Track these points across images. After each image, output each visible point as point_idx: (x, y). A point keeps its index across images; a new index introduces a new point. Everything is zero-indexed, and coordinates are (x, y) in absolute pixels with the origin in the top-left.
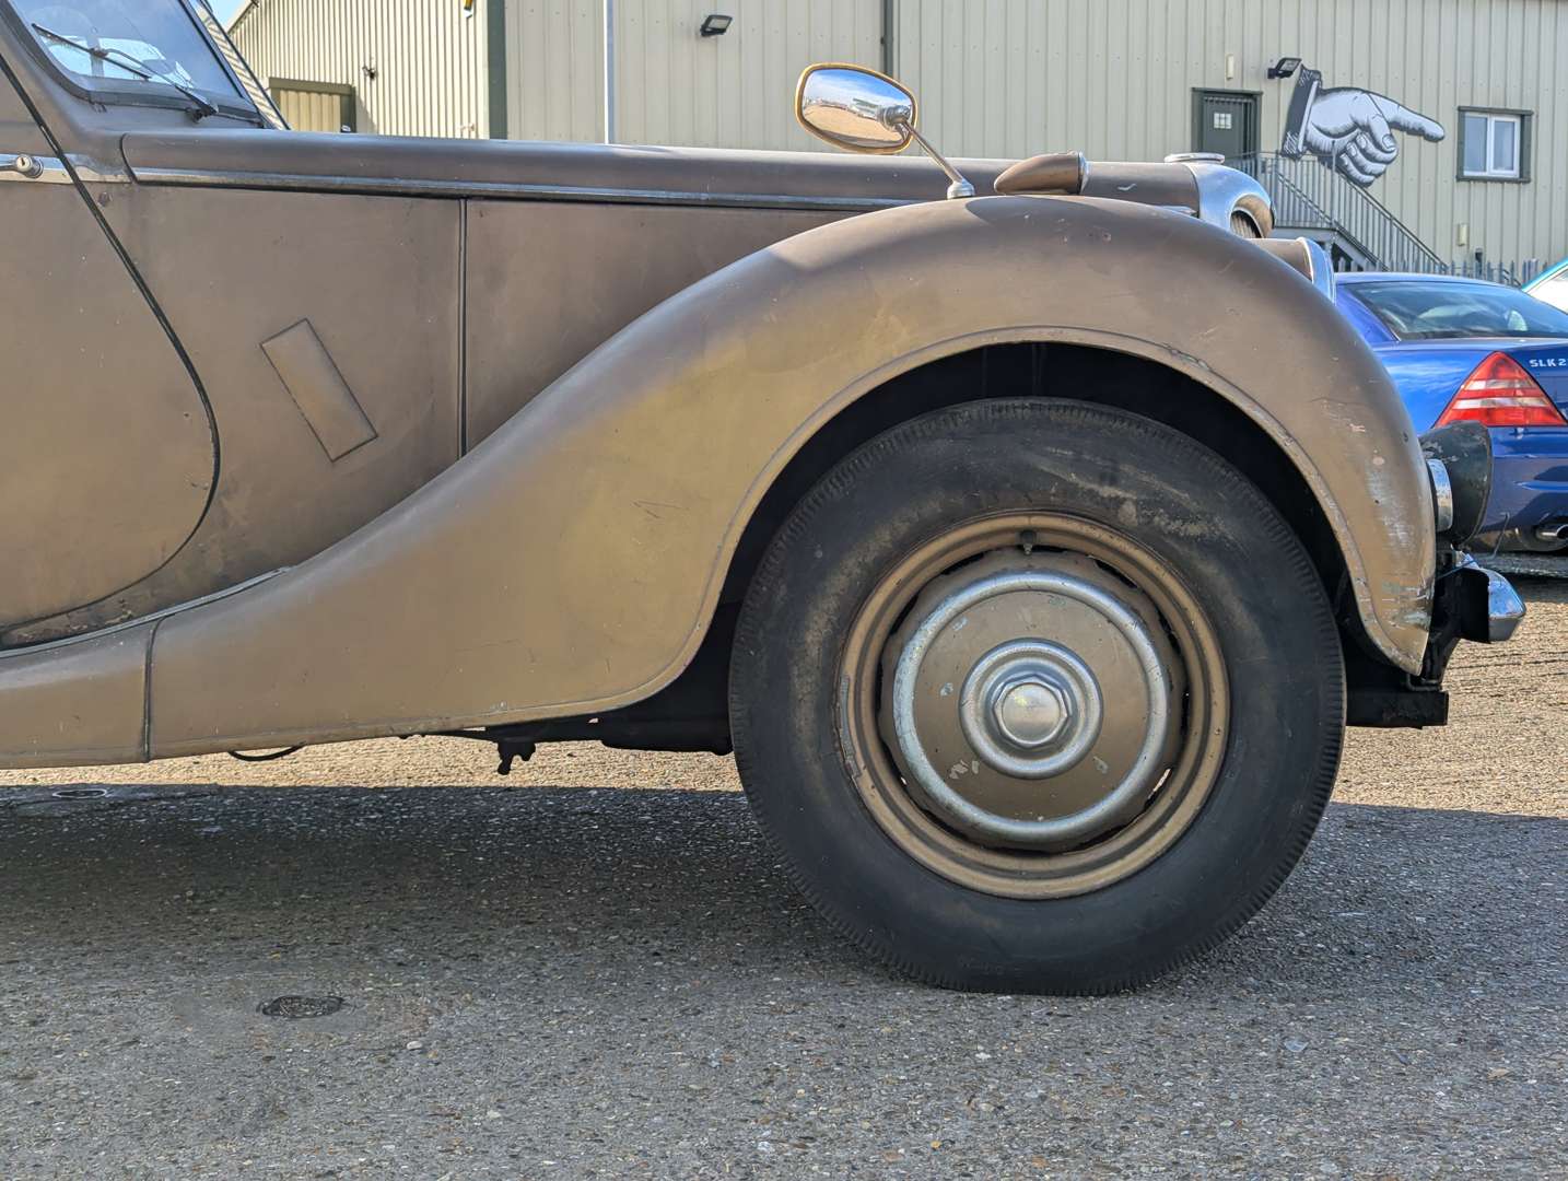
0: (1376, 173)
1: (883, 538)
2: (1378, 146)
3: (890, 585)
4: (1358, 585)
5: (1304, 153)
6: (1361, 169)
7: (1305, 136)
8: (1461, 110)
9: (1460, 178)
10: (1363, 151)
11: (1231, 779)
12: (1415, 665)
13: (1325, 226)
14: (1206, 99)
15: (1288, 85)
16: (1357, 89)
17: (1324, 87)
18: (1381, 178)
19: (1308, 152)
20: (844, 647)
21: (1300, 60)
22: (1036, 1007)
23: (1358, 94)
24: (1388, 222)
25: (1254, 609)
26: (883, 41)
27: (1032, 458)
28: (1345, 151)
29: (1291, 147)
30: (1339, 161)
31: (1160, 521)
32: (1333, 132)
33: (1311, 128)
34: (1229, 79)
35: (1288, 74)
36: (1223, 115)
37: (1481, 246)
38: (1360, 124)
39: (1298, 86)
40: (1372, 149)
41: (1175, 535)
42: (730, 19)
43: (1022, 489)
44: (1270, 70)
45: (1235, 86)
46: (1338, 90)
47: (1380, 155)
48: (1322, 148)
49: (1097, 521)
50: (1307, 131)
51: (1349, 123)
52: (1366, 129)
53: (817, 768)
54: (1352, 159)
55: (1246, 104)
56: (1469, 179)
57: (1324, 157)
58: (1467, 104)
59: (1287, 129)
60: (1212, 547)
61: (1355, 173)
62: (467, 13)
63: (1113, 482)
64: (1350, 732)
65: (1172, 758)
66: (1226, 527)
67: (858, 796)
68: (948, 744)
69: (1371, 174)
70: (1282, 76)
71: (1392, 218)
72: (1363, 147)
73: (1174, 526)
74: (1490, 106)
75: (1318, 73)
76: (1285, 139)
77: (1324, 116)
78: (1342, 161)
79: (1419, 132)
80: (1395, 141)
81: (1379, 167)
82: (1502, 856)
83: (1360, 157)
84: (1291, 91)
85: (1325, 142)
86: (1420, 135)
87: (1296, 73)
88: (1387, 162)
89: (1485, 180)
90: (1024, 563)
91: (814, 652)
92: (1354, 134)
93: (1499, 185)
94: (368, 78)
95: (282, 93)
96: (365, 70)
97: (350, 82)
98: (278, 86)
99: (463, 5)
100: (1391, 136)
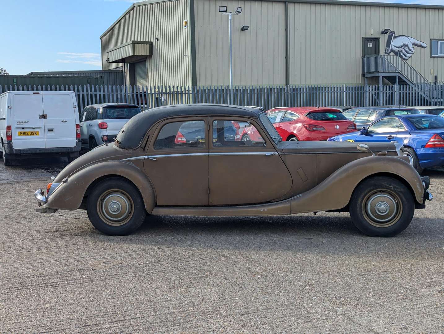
0: (409, 56)
1: (367, 191)
2: (410, 50)
3: (367, 196)
4: (416, 195)
5: (391, 52)
6: (406, 56)
7: (391, 48)
8: (431, 40)
9: (431, 57)
10: (406, 51)
11: (403, 215)
12: (422, 203)
13: (396, 72)
14: (366, 40)
15: (387, 36)
16: (404, 36)
17: (396, 35)
18: (411, 58)
19: (392, 52)
20: (362, 202)
21: (390, 29)
22: (383, 238)
23: (404, 37)
24: (413, 70)
25: (405, 198)
26: (285, 30)
27: (382, 183)
28: (401, 51)
29: (387, 51)
30: (400, 54)
31: (396, 189)
32: (398, 47)
33: (392, 46)
34: (372, 35)
35: (386, 33)
36: (370, 44)
37: (436, 74)
38: (405, 44)
39: (389, 36)
40: (408, 51)
41: (397, 191)
42: (249, 27)
43: (382, 186)
44: (382, 32)
45: (373, 37)
46: (399, 36)
47: (410, 52)
48: (395, 51)
49: (388, 189)
50: (391, 47)
51: (402, 44)
52: (407, 46)
53: (360, 215)
54: (403, 53)
55: (376, 41)
56: (433, 57)
57: (396, 53)
58: (432, 38)
59: (386, 47)
60: (401, 192)
61: (404, 57)
62: (185, 27)
63: (391, 185)
64: (415, 209)
65: (396, 214)
66: (402, 190)
67: (364, 217)
68: (373, 212)
69: (408, 57)
70: (385, 34)
71: (413, 69)
72: (406, 50)
73: (397, 190)
74: (439, 38)
75: (394, 32)
76: (386, 49)
77: (396, 43)
78: (401, 54)
79: (420, 46)
80: (414, 48)
81: (411, 55)
82: (433, 223)
83: (405, 53)
84: (387, 37)
85: (396, 49)
86: (420, 47)
87: (389, 32)
88: (412, 54)
89: (437, 57)
90: (381, 193)
91: (359, 203)
92: (404, 47)
93: (441, 58)
94: (156, 40)
95: (135, 44)
96: (155, 38)
97: (151, 41)
98: (134, 43)
99: (184, 25)
100: (413, 47)
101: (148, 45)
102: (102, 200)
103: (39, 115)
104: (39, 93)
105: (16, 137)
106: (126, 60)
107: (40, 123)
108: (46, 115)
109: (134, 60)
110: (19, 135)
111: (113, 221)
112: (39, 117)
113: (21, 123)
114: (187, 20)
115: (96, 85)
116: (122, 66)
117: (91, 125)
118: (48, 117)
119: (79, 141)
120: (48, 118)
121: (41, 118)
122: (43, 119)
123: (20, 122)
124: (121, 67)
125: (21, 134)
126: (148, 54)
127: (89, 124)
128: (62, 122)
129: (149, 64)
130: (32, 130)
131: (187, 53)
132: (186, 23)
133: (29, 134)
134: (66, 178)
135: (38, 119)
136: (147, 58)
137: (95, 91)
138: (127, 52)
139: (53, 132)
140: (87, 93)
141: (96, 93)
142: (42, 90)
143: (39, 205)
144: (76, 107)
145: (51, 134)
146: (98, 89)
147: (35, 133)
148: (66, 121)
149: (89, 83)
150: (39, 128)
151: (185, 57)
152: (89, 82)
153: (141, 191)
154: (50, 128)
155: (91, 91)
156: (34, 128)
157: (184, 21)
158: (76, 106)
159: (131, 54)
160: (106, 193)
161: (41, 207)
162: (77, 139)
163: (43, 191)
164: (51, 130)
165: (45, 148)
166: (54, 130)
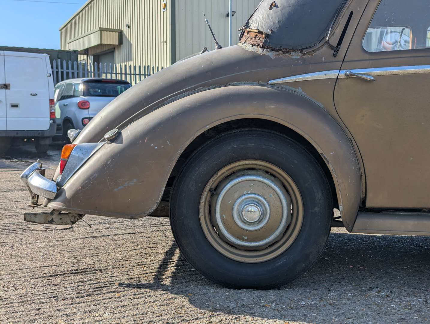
16: (397, 32)
39: (382, 31)
42: (236, 12)
46: (392, 32)
62: (164, 10)
94: (127, 28)
95: (103, 32)
96: (126, 25)
97: (121, 29)
98: (102, 30)
99: (162, 8)
100: (405, 45)
101: (117, 33)
102: (215, 191)
106: (90, 52)
108: (9, 84)
109: (99, 51)
111: (240, 250)
114: (166, 2)
115: (69, 61)
116: (85, 59)
117: (67, 105)
118: (11, 87)
119: (53, 123)
120: (11, 89)
121: (2, 88)
122: (4, 90)
124: (83, 60)
126: (117, 44)
127: (63, 104)
128: (31, 94)
129: (118, 55)
131: (165, 40)
132: (165, 5)
134: (115, 130)
136: (114, 48)
137: (67, 68)
138: (93, 40)
139: (18, 108)
140: (57, 70)
141: (68, 71)
143: (33, 203)
144: (50, 76)
145: (15, 110)
146: (70, 66)
148: (36, 95)
149: (59, 58)
151: (162, 44)
152: (59, 56)
153: (330, 167)
154: (15, 103)
155: (62, 68)
157: (163, 3)
158: (50, 74)
159: (98, 42)
160: (227, 171)
161: (38, 210)
162: (50, 120)
163: (43, 168)
164: (15, 106)
165: (7, 130)
166: (20, 106)
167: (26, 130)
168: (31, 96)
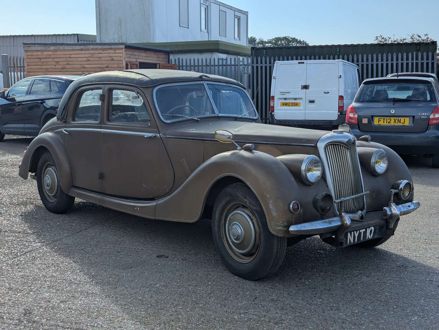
103: (302, 86)
104: (303, 63)
105: (278, 108)
107: (302, 93)
108: (309, 85)
110: (281, 106)
112: (301, 88)
113: (284, 94)
118: (310, 87)
119: (340, 114)
120: (310, 89)
122: (304, 90)
123: (282, 93)
125: (283, 104)
128: (324, 92)
130: (294, 101)
133: (290, 105)
135: (301, 89)
139: (314, 103)
142: (306, 59)
144: (340, 77)
145: (312, 105)
147: (296, 104)
148: (328, 93)
150: (301, 99)
154: (312, 99)
156: (295, 99)
162: (338, 112)
164: (312, 102)
165: (305, 120)
166: (316, 102)
167: (320, 120)
168: (325, 94)
